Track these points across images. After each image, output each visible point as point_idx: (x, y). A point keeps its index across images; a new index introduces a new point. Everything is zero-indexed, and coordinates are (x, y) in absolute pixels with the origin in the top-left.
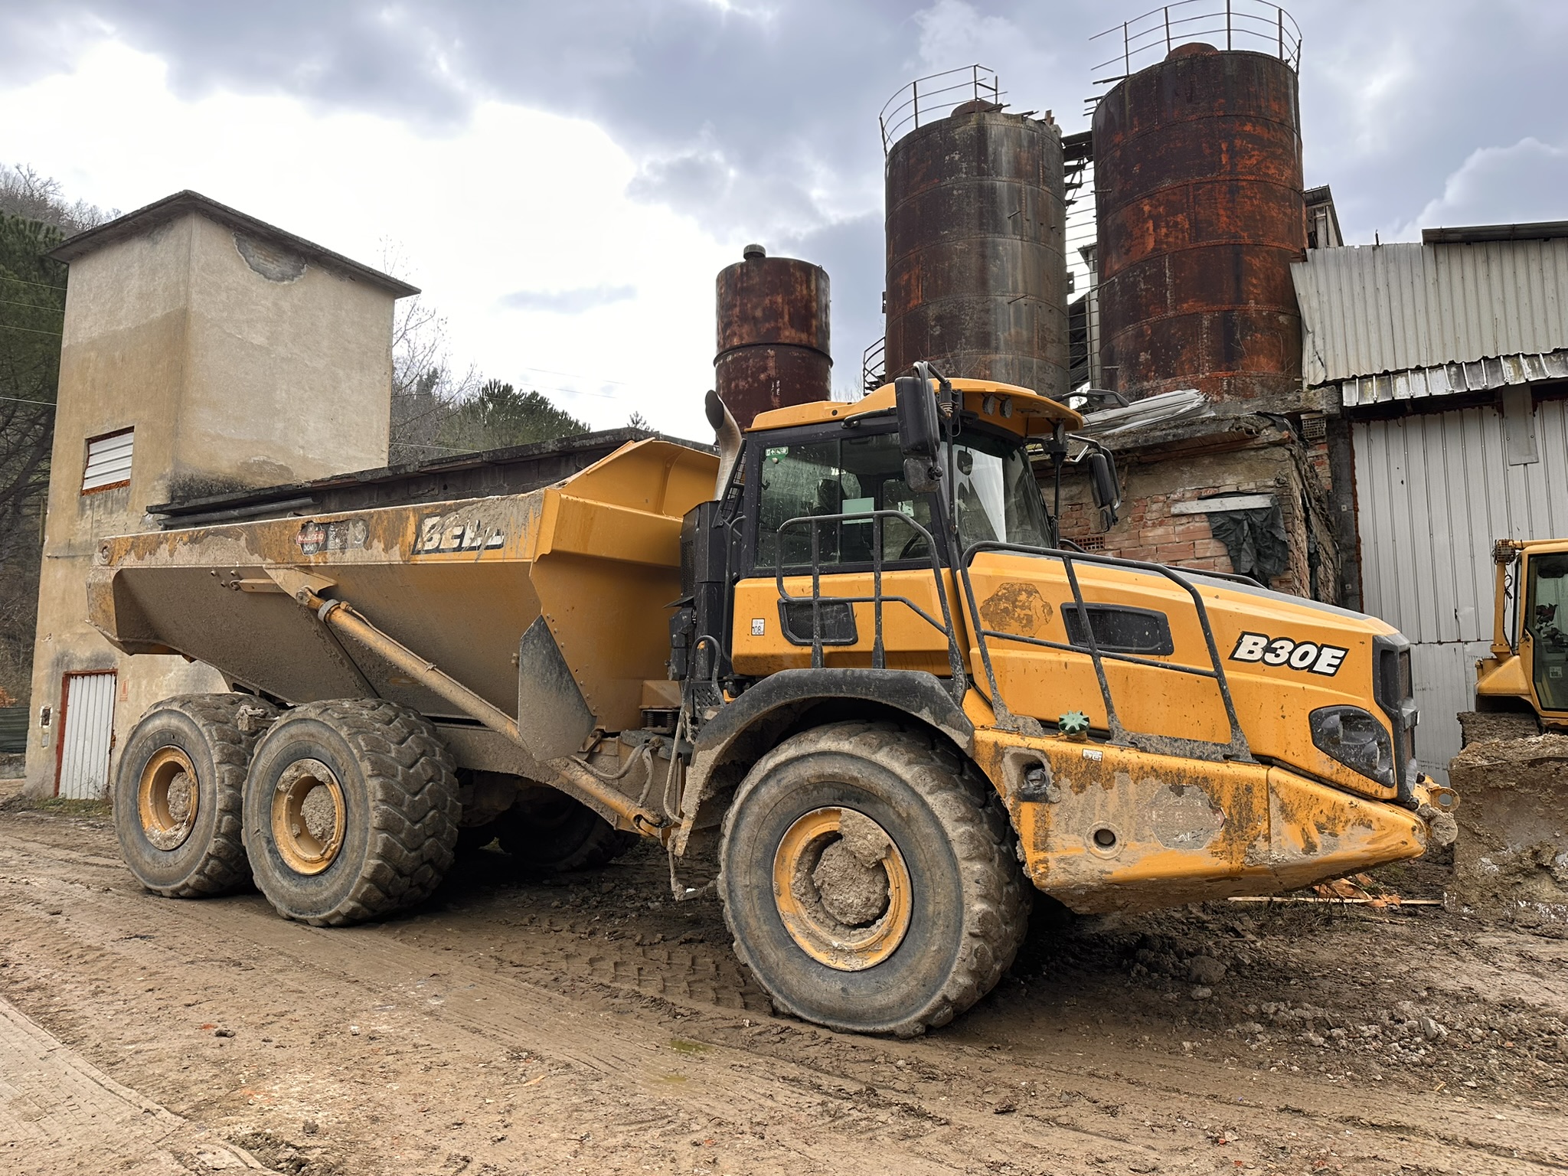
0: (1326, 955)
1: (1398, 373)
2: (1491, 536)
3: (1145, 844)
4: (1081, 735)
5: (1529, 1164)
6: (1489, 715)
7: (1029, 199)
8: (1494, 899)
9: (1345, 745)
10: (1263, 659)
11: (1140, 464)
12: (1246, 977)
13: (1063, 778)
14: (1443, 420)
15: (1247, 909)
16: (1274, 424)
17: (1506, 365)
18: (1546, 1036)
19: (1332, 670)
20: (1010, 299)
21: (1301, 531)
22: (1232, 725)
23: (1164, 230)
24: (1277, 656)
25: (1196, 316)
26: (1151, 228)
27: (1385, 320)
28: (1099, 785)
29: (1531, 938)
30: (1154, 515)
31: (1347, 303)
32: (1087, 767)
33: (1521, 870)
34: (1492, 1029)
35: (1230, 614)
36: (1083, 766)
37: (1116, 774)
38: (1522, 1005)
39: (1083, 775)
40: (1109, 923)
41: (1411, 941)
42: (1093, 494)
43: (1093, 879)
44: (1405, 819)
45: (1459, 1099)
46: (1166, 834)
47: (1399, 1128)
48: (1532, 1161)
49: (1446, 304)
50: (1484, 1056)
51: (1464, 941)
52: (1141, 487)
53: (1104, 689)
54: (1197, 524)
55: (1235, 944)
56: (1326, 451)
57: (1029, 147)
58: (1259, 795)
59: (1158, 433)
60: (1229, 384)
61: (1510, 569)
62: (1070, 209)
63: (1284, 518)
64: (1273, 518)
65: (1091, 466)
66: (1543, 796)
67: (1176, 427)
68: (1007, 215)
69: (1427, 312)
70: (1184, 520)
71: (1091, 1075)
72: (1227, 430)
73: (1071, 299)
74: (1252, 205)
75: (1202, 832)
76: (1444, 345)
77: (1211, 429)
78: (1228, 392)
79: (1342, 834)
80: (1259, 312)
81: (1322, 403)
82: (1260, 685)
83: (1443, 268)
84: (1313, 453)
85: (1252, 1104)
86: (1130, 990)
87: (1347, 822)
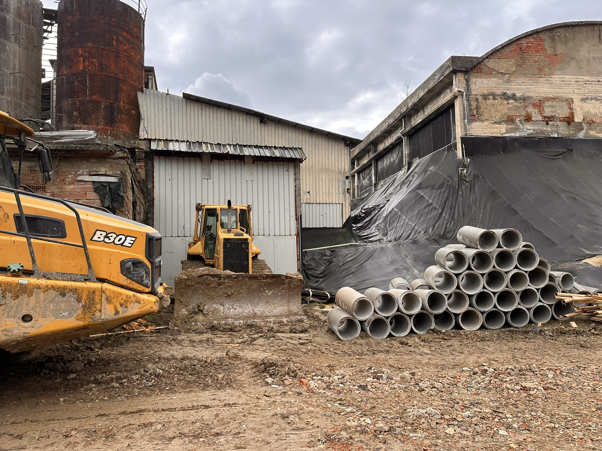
0: (125, 352)
1: (171, 141)
2: (196, 201)
3: (46, 319)
4: (19, 274)
5: (180, 412)
6: (191, 261)
7: (24, 29)
8: (185, 323)
9: (133, 273)
10: (104, 241)
11: (65, 157)
12: (93, 366)
13: (7, 293)
14: (184, 160)
15: (97, 339)
16: (121, 150)
17: (204, 145)
18: (192, 367)
19: (130, 245)
20: (12, 72)
21: (130, 193)
22: (89, 267)
23: (87, 63)
24: (110, 239)
25: (98, 102)
26: (82, 61)
27: (169, 121)
28: (26, 295)
29: (194, 334)
30: (70, 180)
31: (156, 112)
32: (20, 287)
33: (194, 312)
34: (177, 368)
35: (92, 222)
36: (18, 287)
37: (35, 290)
38: (188, 358)
39: (18, 291)
40: (34, 354)
41: (156, 342)
42: (40, 167)
43: (20, 337)
44: (153, 299)
45: (162, 395)
46: (57, 314)
47: (141, 411)
48: (182, 410)
49: (189, 121)
50: (173, 378)
51: (173, 339)
52: (64, 167)
53: (32, 253)
54: (88, 186)
55: (90, 354)
56: (144, 164)
57: (26, 6)
58: (98, 294)
59: (73, 145)
60: (111, 132)
61: (200, 213)
62: (45, 41)
63: (123, 187)
64: (118, 187)
65: (39, 154)
66: (202, 287)
67: (81, 144)
68: (12, 33)
69: (182, 122)
70: (82, 183)
71: (13, 423)
72: (102, 149)
73: (44, 81)
74: (124, 65)
75: (73, 311)
76: (187, 135)
77: (96, 148)
78: (110, 135)
79: (129, 307)
80: (124, 107)
81: (143, 146)
82: (102, 251)
83: (188, 108)
84: (139, 164)
85: (86, 417)
86: (39, 381)
87: (131, 302)
